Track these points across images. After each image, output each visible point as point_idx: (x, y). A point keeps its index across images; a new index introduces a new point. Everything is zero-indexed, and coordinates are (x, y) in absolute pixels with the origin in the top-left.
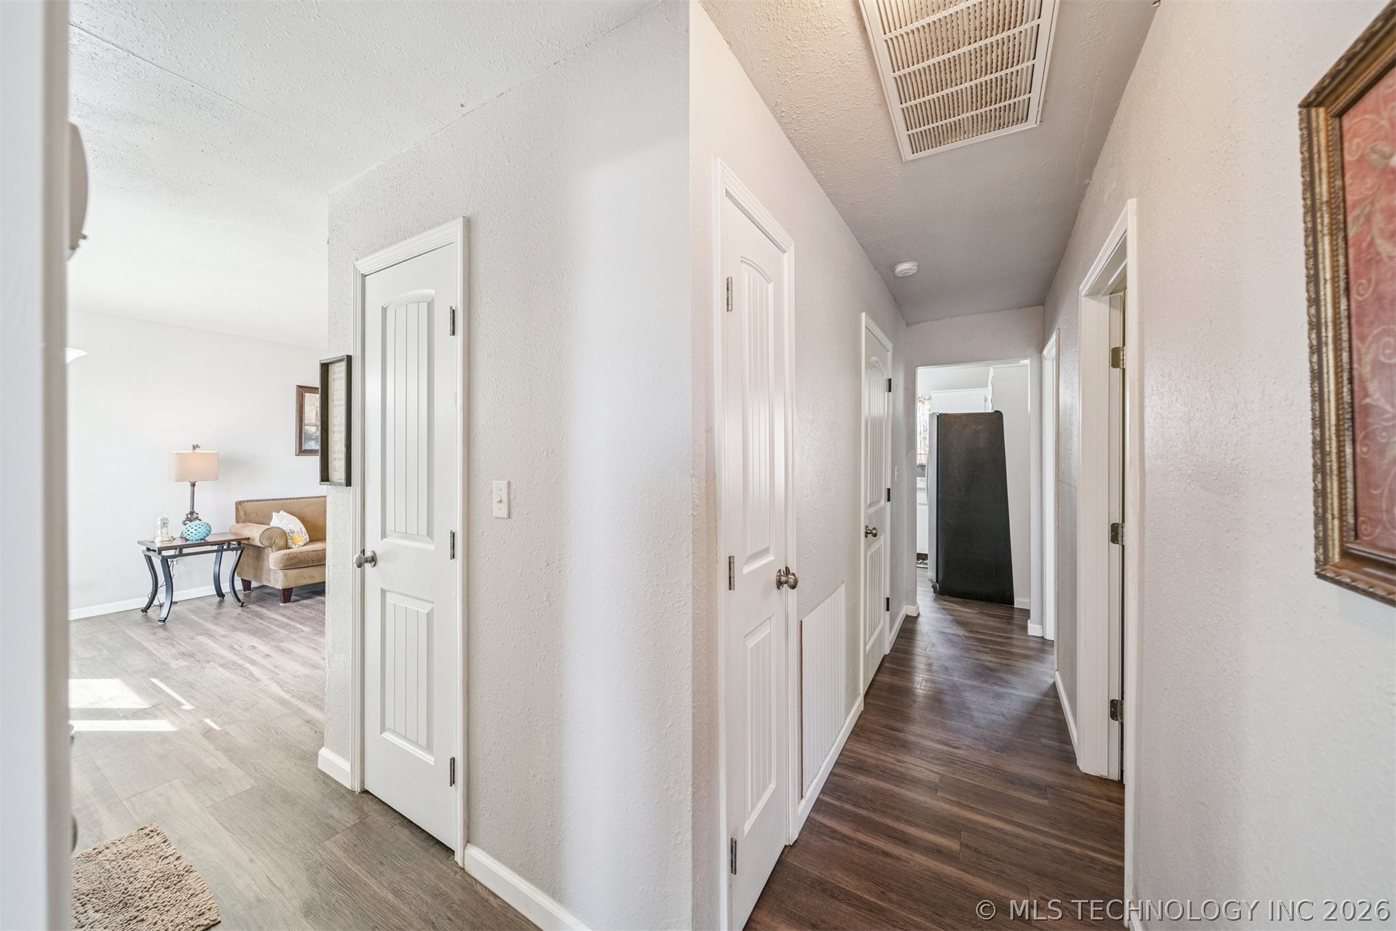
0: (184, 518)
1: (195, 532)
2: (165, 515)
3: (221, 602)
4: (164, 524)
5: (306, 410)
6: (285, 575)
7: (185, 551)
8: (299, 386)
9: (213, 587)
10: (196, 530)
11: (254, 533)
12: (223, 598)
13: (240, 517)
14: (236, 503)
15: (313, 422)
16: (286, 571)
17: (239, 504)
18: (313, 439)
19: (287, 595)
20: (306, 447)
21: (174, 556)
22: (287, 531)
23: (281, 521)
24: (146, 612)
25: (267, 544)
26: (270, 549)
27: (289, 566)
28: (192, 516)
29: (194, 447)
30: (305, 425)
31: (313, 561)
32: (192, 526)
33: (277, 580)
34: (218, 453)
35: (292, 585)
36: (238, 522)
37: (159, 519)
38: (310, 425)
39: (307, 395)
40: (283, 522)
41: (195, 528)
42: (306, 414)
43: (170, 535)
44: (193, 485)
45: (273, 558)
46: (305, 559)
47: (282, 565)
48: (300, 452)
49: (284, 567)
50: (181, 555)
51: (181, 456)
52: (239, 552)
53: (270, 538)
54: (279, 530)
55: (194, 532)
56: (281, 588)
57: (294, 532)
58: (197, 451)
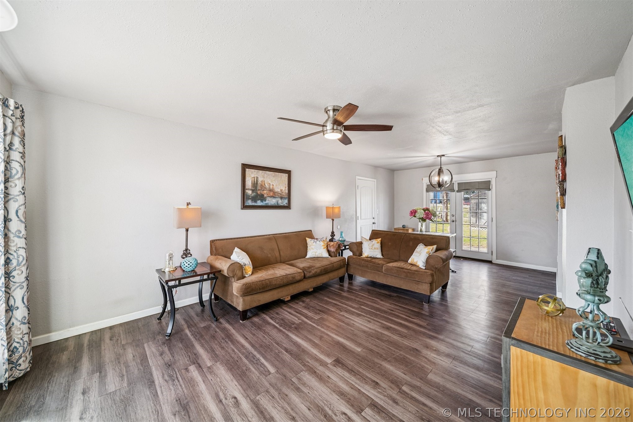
0: (182, 253)
1: (189, 266)
2: (171, 252)
3: (203, 311)
4: (171, 258)
5: (247, 180)
6: (244, 300)
7: (183, 281)
8: (243, 164)
9: (198, 297)
10: (189, 264)
11: (223, 265)
12: (204, 308)
13: (213, 251)
14: (211, 241)
15: (250, 187)
16: (244, 297)
17: (212, 242)
18: (250, 199)
19: (244, 315)
20: (246, 204)
21: (175, 286)
22: (242, 264)
23: (238, 257)
24: (160, 319)
25: (231, 275)
26: (233, 278)
27: (246, 293)
28: (186, 253)
29: (188, 204)
30: (246, 189)
31: (260, 289)
32: (187, 261)
33: (240, 304)
34: (201, 208)
35: (248, 308)
36: (211, 254)
37: (167, 255)
38: (248, 189)
39: (247, 170)
40: (239, 257)
41: (189, 263)
42: (247, 182)
43: (174, 267)
44: (187, 230)
45: (236, 286)
46: (255, 287)
47: (242, 293)
48: (243, 207)
49: (243, 294)
50: (180, 285)
51: (180, 210)
52: (215, 281)
53: (233, 271)
54: (238, 265)
55: (188, 264)
56: (241, 310)
57: (246, 265)
58: (190, 207)
